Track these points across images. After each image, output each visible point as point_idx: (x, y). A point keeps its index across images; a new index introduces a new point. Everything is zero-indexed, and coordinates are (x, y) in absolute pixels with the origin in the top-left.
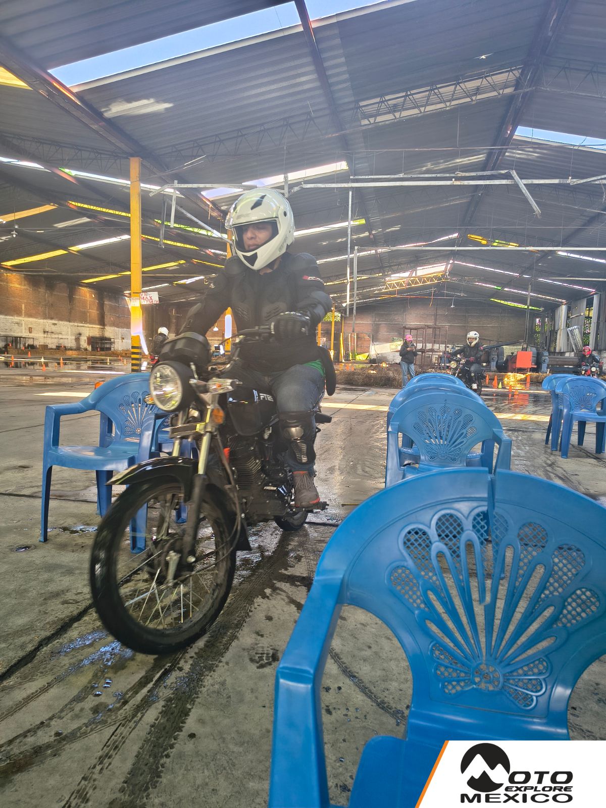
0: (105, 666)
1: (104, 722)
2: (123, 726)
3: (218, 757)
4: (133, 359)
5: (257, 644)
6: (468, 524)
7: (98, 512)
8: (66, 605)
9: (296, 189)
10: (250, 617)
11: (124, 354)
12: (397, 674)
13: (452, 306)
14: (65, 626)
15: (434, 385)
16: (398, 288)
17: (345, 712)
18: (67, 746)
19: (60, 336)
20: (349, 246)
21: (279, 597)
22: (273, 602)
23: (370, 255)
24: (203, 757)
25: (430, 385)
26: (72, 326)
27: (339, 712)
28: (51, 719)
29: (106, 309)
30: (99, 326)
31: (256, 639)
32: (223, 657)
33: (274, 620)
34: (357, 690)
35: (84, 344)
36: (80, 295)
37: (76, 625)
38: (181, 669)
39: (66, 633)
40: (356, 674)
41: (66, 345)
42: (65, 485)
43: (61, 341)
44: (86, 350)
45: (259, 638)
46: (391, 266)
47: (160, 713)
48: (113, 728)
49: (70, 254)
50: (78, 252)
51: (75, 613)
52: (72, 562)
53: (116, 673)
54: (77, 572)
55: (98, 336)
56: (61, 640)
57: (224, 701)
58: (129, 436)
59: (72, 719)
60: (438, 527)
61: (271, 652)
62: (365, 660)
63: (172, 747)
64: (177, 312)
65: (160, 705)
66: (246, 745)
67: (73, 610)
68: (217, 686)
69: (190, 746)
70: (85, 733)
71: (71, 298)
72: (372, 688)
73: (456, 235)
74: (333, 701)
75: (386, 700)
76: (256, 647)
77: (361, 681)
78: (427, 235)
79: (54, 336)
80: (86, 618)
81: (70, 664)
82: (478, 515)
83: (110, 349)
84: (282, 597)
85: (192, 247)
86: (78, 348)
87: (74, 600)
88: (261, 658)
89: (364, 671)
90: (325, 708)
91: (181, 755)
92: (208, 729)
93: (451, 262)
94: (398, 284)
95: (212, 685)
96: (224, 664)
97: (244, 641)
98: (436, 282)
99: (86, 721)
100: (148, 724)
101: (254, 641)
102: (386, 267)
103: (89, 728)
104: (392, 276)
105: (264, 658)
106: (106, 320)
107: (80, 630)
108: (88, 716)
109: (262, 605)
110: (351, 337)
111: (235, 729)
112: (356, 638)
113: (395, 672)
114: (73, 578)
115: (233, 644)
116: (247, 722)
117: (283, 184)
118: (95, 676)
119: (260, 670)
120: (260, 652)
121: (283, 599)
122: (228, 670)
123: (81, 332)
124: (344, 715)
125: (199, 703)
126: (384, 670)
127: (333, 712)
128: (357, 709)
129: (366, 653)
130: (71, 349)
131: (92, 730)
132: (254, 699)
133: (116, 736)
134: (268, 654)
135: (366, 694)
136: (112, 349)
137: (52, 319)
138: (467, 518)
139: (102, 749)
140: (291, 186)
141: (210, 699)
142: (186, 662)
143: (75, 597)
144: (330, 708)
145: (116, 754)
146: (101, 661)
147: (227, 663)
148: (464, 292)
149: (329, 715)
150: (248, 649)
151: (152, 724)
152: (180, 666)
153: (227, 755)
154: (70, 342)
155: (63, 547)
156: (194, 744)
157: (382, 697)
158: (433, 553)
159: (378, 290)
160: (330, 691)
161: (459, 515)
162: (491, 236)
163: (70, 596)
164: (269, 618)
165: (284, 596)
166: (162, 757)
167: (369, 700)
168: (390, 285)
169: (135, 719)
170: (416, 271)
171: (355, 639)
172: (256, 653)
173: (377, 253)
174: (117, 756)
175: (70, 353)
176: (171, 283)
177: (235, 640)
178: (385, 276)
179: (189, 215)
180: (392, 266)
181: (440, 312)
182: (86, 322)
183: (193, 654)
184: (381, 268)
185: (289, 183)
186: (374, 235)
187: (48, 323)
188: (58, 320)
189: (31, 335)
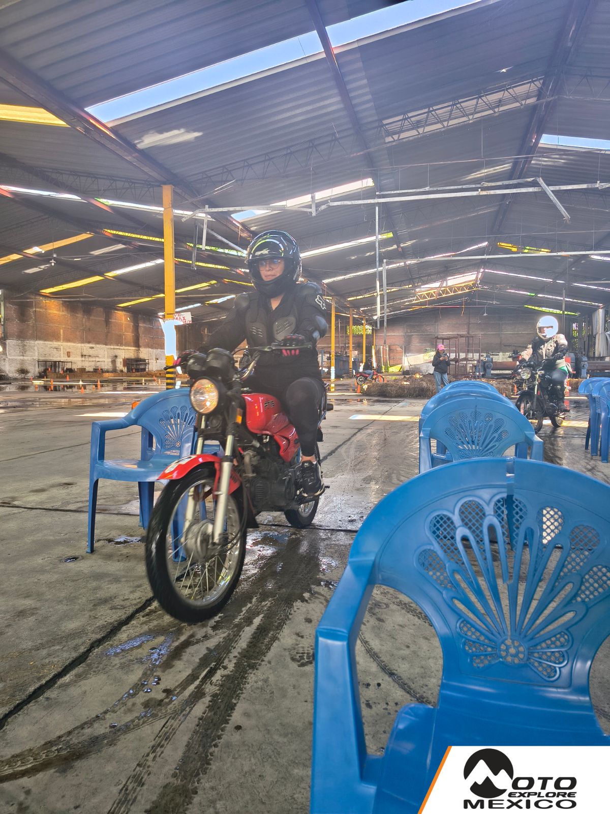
0: (154, 665)
1: (154, 716)
2: (173, 719)
3: (264, 747)
4: (168, 378)
5: (297, 645)
6: (489, 510)
7: (141, 524)
8: (114, 611)
9: (323, 207)
10: (290, 619)
11: (158, 374)
12: (435, 672)
13: (485, 315)
14: (115, 629)
15: (465, 392)
16: (429, 299)
17: (385, 706)
18: (122, 736)
19: (97, 359)
20: (377, 259)
21: (317, 601)
22: (312, 606)
23: (398, 267)
24: (249, 747)
25: (460, 392)
26: (108, 348)
27: (379, 706)
28: (106, 712)
29: (141, 331)
30: (134, 348)
31: (297, 640)
32: (265, 656)
33: (313, 622)
34: (397, 686)
35: (120, 366)
36: (116, 319)
37: (124, 628)
38: (225, 668)
39: (115, 636)
40: (395, 672)
41: (103, 368)
42: (108, 500)
43: (98, 364)
44: (122, 371)
45: (300, 638)
46: (420, 278)
47: (208, 707)
48: (164, 721)
49: (106, 280)
50: (114, 277)
51: (124, 617)
52: (119, 570)
53: (164, 671)
54: (123, 579)
55: (133, 357)
56: (111, 643)
57: (268, 697)
58: (169, 449)
59: (125, 713)
60: (461, 512)
61: (311, 652)
62: (403, 659)
63: (219, 737)
64: (209, 331)
65: (207, 700)
66: (290, 736)
67: (121, 615)
68: (260, 683)
69: (236, 737)
70: (138, 725)
71: (107, 322)
72: (411, 684)
73: (485, 244)
74: (373, 696)
75: (425, 695)
76: (296, 647)
77: (400, 678)
78: (455, 246)
79: (91, 359)
80: (134, 622)
81: (121, 664)
82: (499, 501)
83: (144, 369)
84: (320, 600)
85: (223, 267)
86: (114, 371)
87: (122, 606)
88: (302, 658)
89: (403, 669)
90: (365, 702)
91: (228, 745)
92: (253, 722)
93: (482, 270)
94: (428, 294)
95: (256, 682)
96: (267, 663)
97: (285, 641)
98: (468, 291)
99: (137, 715)
100: (196, 717)
101: (294, 642)
102: (416, 278)
103: (141, 721)
104: (422, 287)
105: (305, 657)
106: (141, 342)
107: (128, 633)
108: (139, 711)
109: (301, 608)
110: (383, 349)
111: (279, 721)
112: (394, 638)
113: (433, 669)
114: (120, 585)
115: (274, 644)
116: (290, 715)
117: (311, 203)
118: (145, 674)
119: (302, 668)
120: (301, 652)
121: (321, 603)
122: (270, 668)
123: (117, 354)
124: (384, 709)
125: (244, 698)
126: (422, 667)
127: (373, 706)
128: (396, 704)
129: (405, 652)
130: (107, 372)
131: (144, 723)
132: (296, 694)
133: (167, 728)
134: (308, 654)
135: (405, 690)
136: (147, 370)
137: (89, 342)
138: (488, 504)
139: (155, 740)
140: (318, 205)
141: (254, 695)
142: (230, 661)
143: (122, 603)
144: (370, 702)
145: (168, 743)
146: (149, 662)
147: (269, 662)
148: (497, 299)
149: (369, 709)
150: (289, 649)
151: (200, 717)
152: (224, 664)
153: (272, 745)
154: (106, 364)
155: (109, 557)
156: (241, 734)
157: (421, 692)
158: (458, 538)
159: (408, 301)
160: (370, 687)
161: (481, 502)
162: (522, 243)
163: (118, 602)
164: (309, 621)
165: (322, 599)
166: (210, 747)
167: (408, 695)
168: (420, 296)
169: (184, 712)
170: (446, 280)
171: (393, 640)
172: (297, 653)
173: (406, 265)
174: (168, 745)
175: (106, 375)
176: (202, 303)
177: (277, 641)
178: (415, 287)
179: (220, 237)
180: (422, 277)
181: (472, 321)
182: (122, 344)
183: (236, 654)
184: (411, 280)
185: (316, 202)
186: (402, 248)
187: (86, 347)
188: (96, 344)
189: (69, 359)
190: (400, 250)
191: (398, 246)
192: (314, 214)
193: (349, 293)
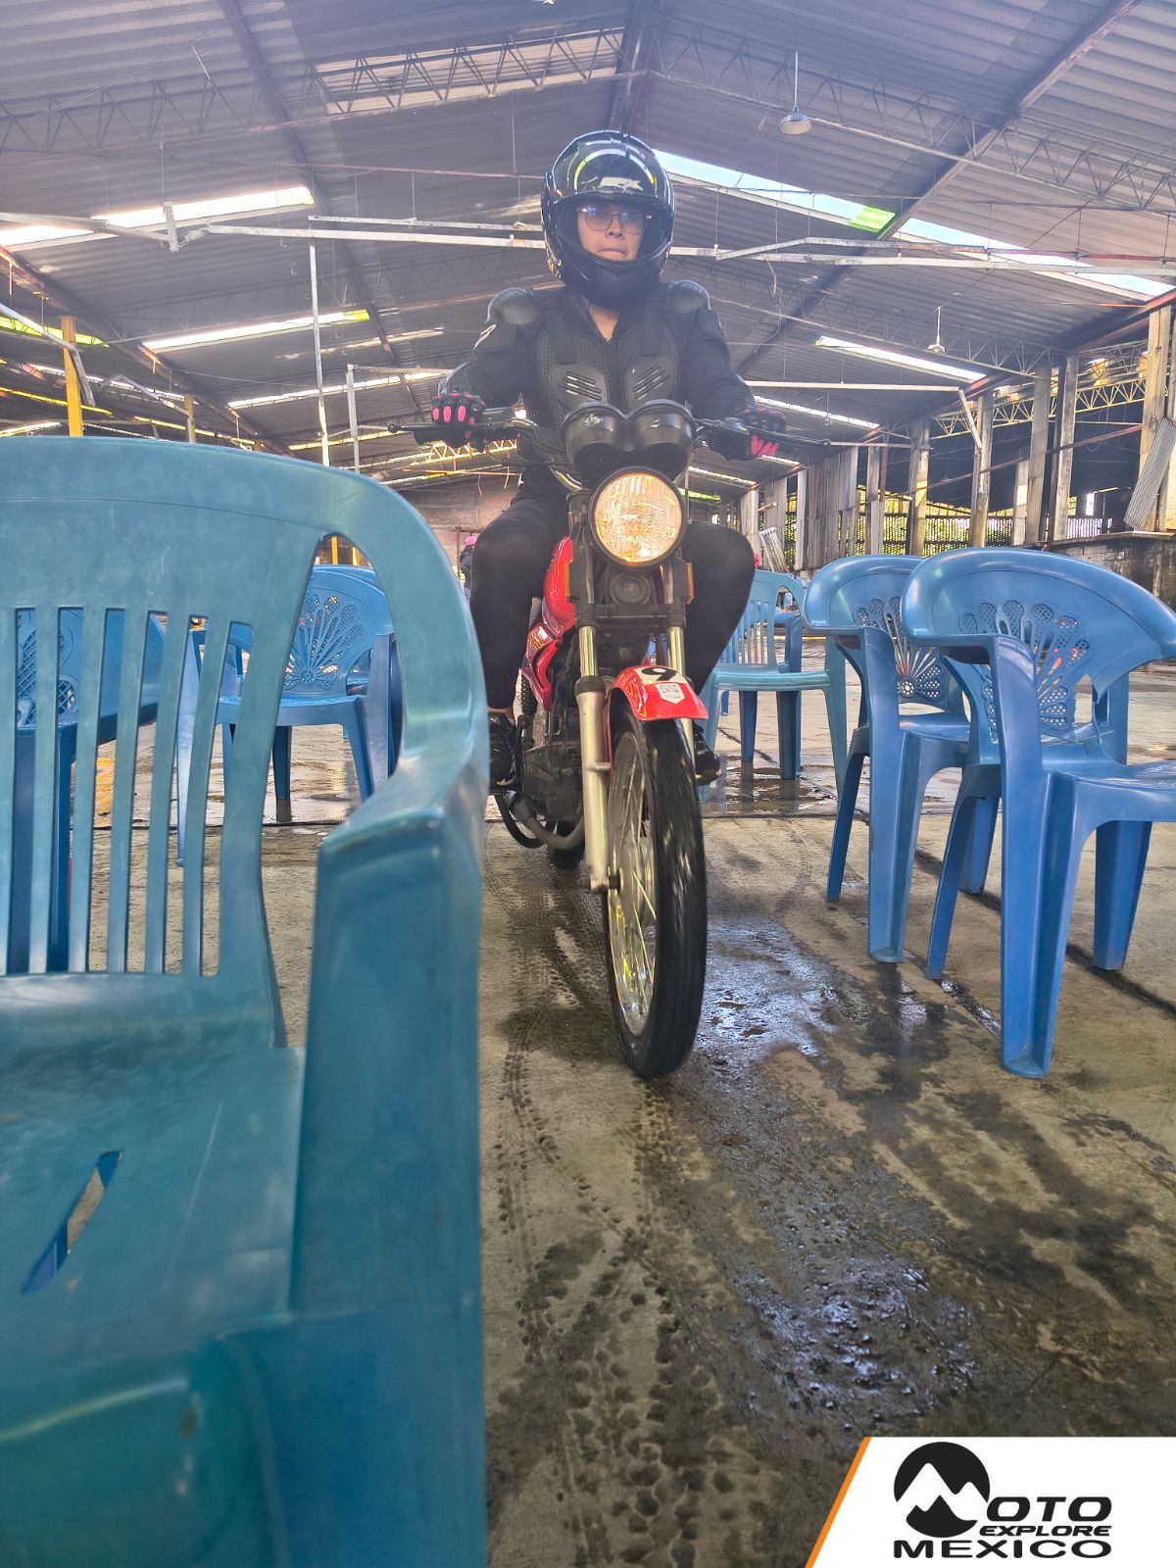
9: (196, 236)
117: (166, 225)
140: (181, 232)
173: (404, 382)
185: (179, 226)
186: (391, 345)
190: (387, 348)
191: (384, 341)
192: (174, 247)
193: (293, 434)
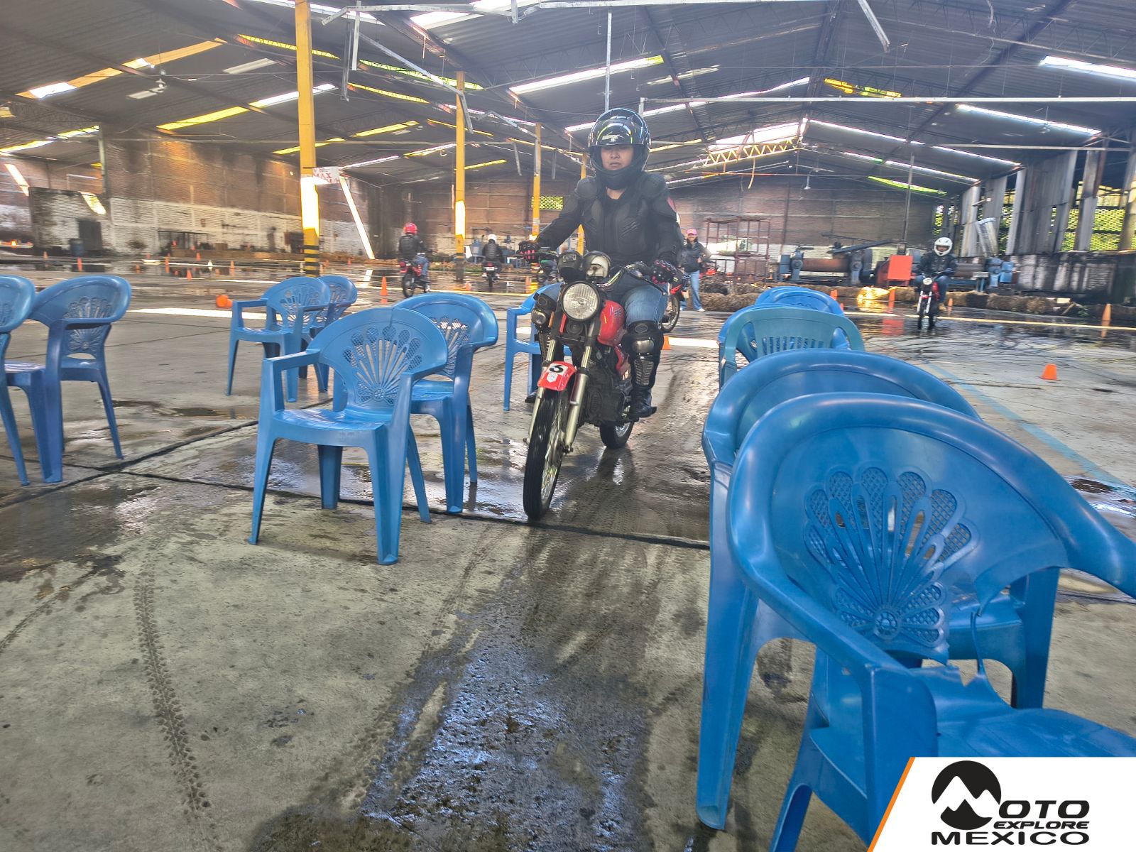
9: (526, 13)
11: (336, 258)
13: (807, 188)
16: (727, 161)
19: (246, 232)
26: (262, 217)
35: (280, 243)
36: (272, 173)
41: (255, 244)
43: (248, 239)
44: (283, 251)
46: (712, 128)
49: (252, 114)
50: (263, 109)
64: (414, 198)
71: (259, 177)
73: (806, 80)
78: (763, 81)
79: (237, 231)
85: (418, 100)
86: (272, 249)
93: (805, 120)
94: (726, 155)
98: (785, 151)
102: (706, 128)
104: (718, 142)
123: (275, 225)
130: (261, 250)
136: (321, 250)
137: (233, 206)
148: (822, 164)
154: (259, 240)
159: (697, 165)
162: (859, 79)
168: (715, 157)
170: (752, 134)
173: (688, 108)
175: (259, 255)
176: (401, 154)
178: (706, 143)
180: (716, 127)
181: (794, 197)
182: (283, 213)
184: (699, 132)
186: (680, 81)
187: (228, 213)
188: (242, 209)
189: (204, 230)
190: (677, 83)
191: (674, 78)
192: (515, 20)
